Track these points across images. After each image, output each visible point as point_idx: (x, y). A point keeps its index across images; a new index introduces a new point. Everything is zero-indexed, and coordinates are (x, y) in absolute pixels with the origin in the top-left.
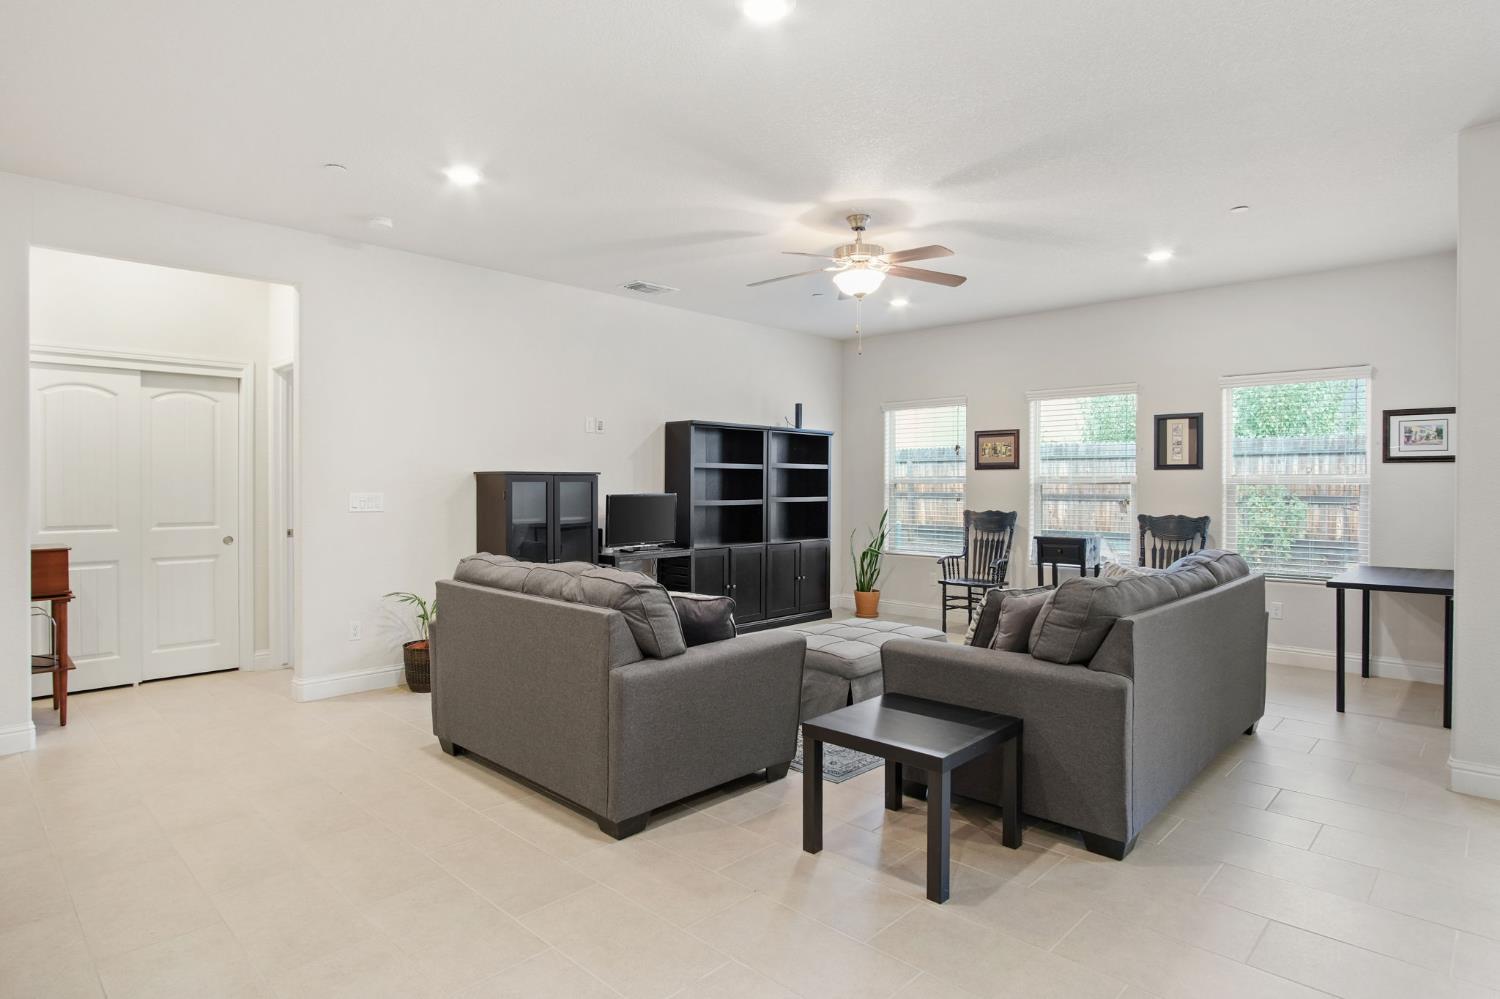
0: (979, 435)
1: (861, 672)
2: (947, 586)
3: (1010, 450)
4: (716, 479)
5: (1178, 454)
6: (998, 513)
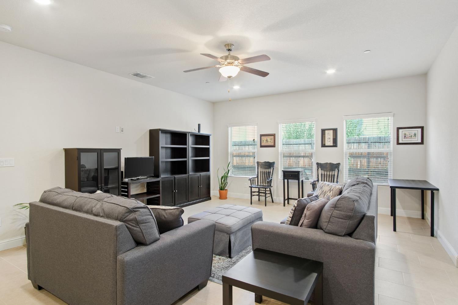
0: (261, 136)
1: (233, 231)
2: (252, 188)
3: (272, 141)
4: (169, 151)
5: (329, 141)
6: (268, 162)
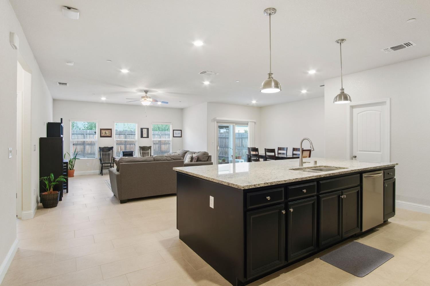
0: (101, 130)
3: (109, 133)
5: (145, 135)
6: (108, 147)
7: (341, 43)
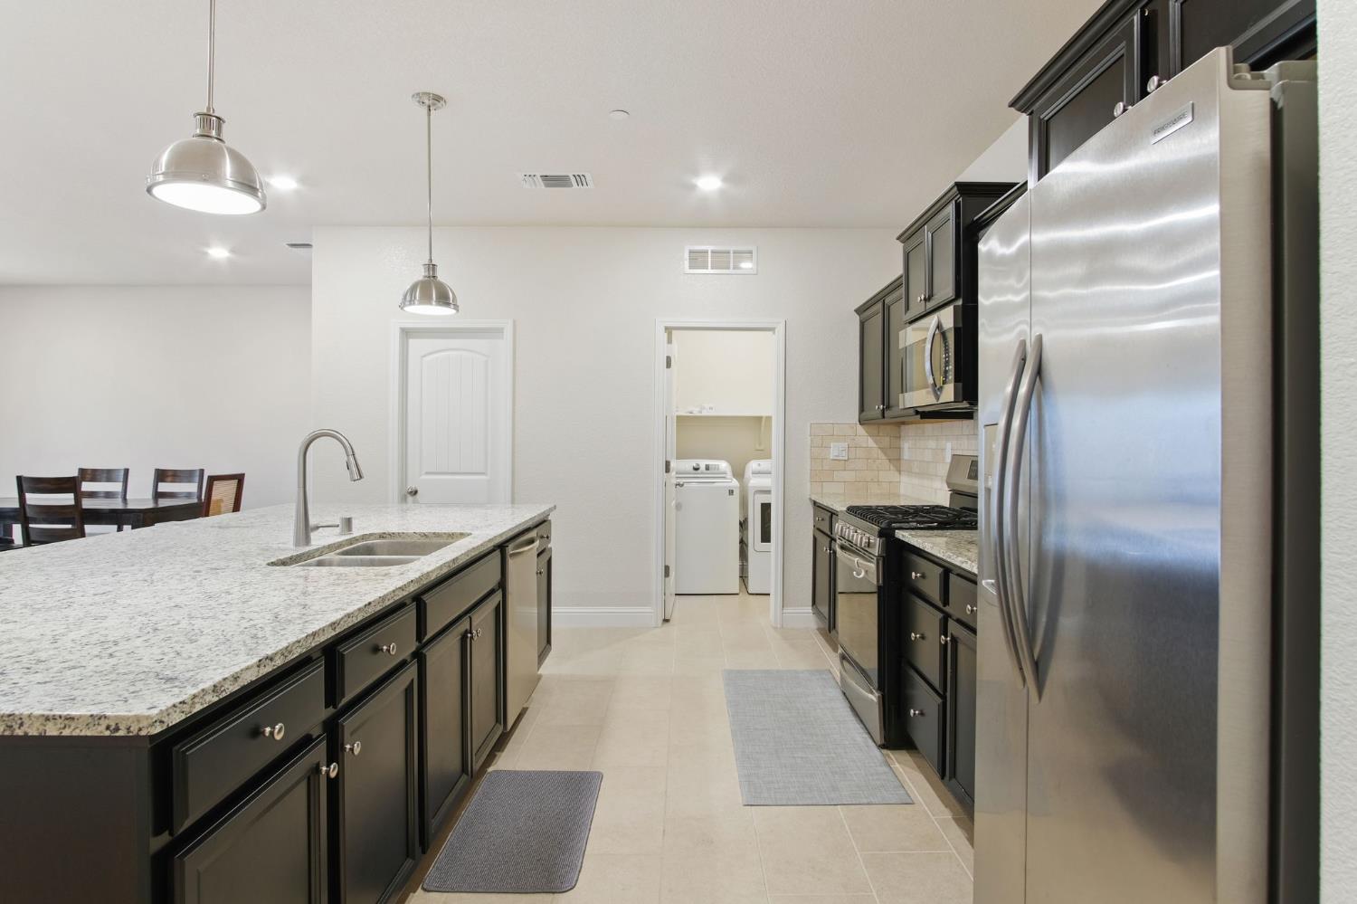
7: (429, 106)
